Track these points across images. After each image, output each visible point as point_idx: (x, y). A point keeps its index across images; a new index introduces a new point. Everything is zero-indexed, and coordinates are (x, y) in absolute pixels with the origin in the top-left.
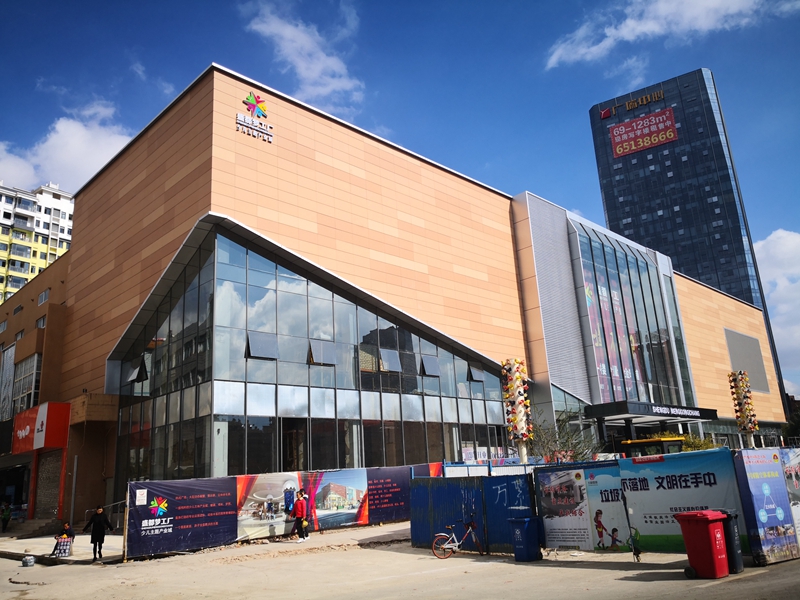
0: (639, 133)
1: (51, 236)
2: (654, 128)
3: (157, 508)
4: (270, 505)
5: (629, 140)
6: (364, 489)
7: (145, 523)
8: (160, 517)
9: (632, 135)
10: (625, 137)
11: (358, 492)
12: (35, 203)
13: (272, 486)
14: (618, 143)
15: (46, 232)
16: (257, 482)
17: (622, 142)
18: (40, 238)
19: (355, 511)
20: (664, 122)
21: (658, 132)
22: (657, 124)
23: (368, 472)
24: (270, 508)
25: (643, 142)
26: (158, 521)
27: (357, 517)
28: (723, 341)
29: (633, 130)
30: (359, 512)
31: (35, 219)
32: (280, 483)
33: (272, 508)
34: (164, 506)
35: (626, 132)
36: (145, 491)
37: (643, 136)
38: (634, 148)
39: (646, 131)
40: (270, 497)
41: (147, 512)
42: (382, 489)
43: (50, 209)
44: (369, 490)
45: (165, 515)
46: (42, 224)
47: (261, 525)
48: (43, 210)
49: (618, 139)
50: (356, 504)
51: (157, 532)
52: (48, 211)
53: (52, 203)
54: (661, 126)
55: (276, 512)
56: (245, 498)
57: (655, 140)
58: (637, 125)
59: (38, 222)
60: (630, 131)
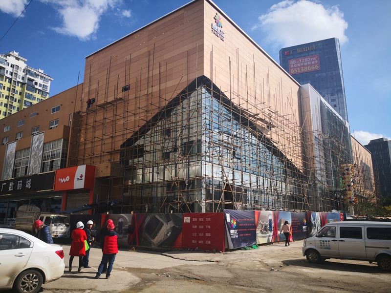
0: (302, 64)
1: (13, 79)
2: (309, 63)
3: (233, 224)
4: (265, 227)
5: (297, 67)
6: (291, 222)
7: (231, 231)
9: (299, 65)
10: (295, 66)
12: (6, 61)
13: (265, 217)
14: (293, 68)
15: (10, 77)
16: (261, 214)
18: (7, 80)
21: (311, 65)
22: (311, 61)
23: (292, 214)
25: (304, 69)
26: (234, 231)
31: (6, 69)
32: (267, 216)
34: (235, 223)
35: (296, 63)
36: (229, 215)
37: (304, 66)
38: (299, 71)
39: (306, 64)
40: (265, 223)
42: (296, 223)
43: (14, 65)
45: (236, 228)
46: (9, 72)
47: (263, 237)
48: (10, 65)
49: (292, 66)
52: (12, 66)
53: (15, 62)
54: (313, 62)
56: (258, 222)
57: (309, 69)
58: (302, 61)
59: (7, 71)
60: (298, 63)
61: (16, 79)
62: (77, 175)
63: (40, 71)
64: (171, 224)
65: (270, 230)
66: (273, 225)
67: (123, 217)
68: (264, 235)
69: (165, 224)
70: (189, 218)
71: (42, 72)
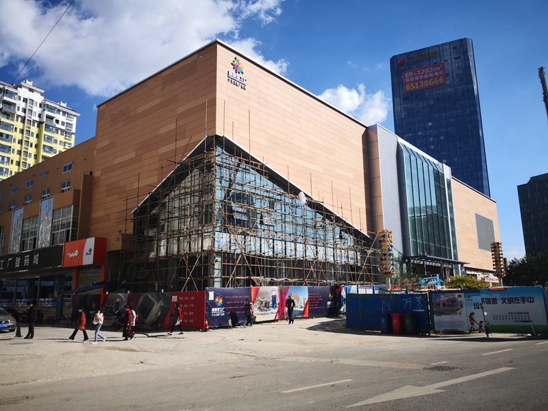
0: (421, 77)
1: (27, 118)
2: (431, 75)
3: (218, 302)
4: (266, 303)
5: (415, 81)
6: (307, 297)
7: (213, 310)
8: (219, 307)
9: (417, 78)
10: (412, 79)
11: (304, 299)
12: (16, 94)
13: (267, 293)
14: (408, 83)
15: (23, 114)
16: (260, 291)
17: (410, 82)
18: (20, 119)
19: (302, 309)
20: (438, 71)
21: (434, 78)
22: (434, 72)
23: (309, 288)
24: (266, 306)
25: (424, 83)
26: (219, 309)
27: (303, 313)
28: (474, 220)
29: (418, 75)
30: (304, 310)
31: (17, 105)
32: (270, 292)
33: (267, 305)
34: (221, 301)
35: (413, 76)
36: (213, 293)
37: (424, 80)
38: (417, 87)
39: (426, 76)
40: (266, 299)
41: (214, 304)
42: (315, 298)
43: (27, 99)
44: (309, 298)
45: (222, 306)
46: (21, 109)
47: (262, 314)
48: (22, 99)
49: (407, 80)
50: (303, 306)
51: (218, 315)
52: (25, 100)
53: (28, 95)
54: (436, 74)
55: (268, 307)
56: (255, 299)
57: (431, 83)
58: (421, 72)
59: (19, 108)
60: (416, 76)
61: (31, 117)
62: (86, 250)
63: (62, 104)
64: (161, 303)
65: (273, 307)
66: (278, 301)
67: (120, 297)
68: (263, 312)
69: (156, 303)
70: (176, 297)
71: (65, 105)
